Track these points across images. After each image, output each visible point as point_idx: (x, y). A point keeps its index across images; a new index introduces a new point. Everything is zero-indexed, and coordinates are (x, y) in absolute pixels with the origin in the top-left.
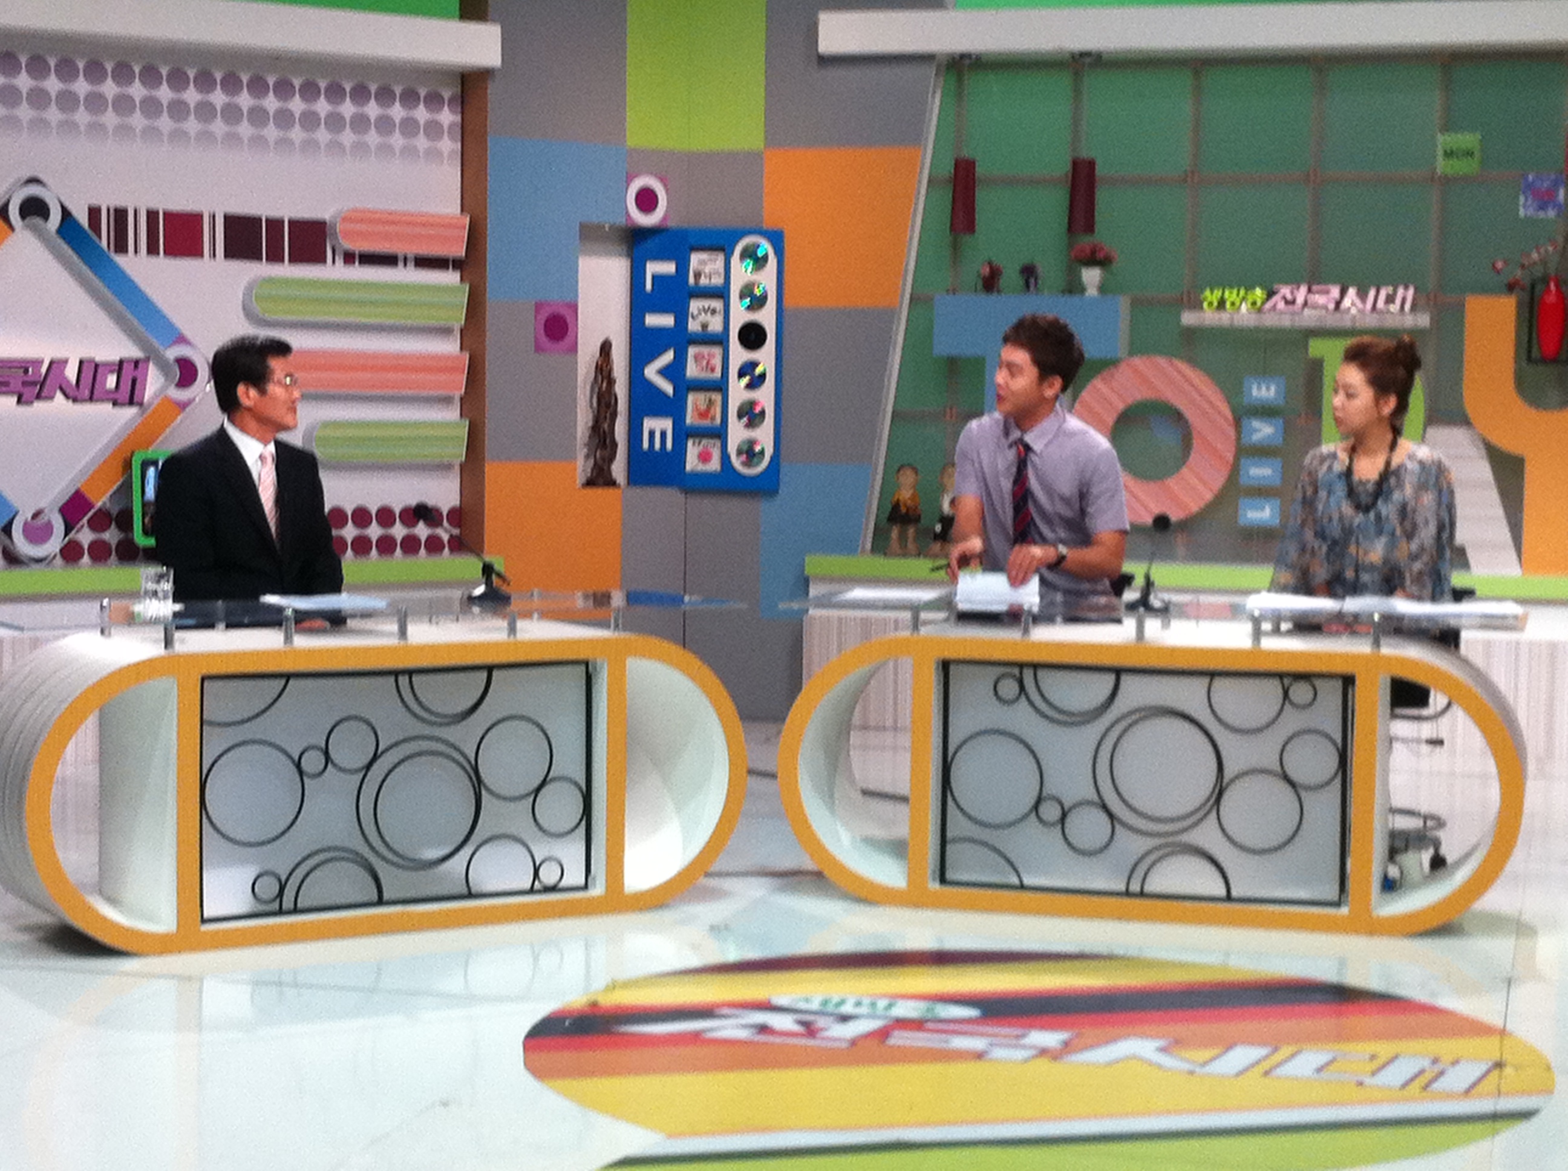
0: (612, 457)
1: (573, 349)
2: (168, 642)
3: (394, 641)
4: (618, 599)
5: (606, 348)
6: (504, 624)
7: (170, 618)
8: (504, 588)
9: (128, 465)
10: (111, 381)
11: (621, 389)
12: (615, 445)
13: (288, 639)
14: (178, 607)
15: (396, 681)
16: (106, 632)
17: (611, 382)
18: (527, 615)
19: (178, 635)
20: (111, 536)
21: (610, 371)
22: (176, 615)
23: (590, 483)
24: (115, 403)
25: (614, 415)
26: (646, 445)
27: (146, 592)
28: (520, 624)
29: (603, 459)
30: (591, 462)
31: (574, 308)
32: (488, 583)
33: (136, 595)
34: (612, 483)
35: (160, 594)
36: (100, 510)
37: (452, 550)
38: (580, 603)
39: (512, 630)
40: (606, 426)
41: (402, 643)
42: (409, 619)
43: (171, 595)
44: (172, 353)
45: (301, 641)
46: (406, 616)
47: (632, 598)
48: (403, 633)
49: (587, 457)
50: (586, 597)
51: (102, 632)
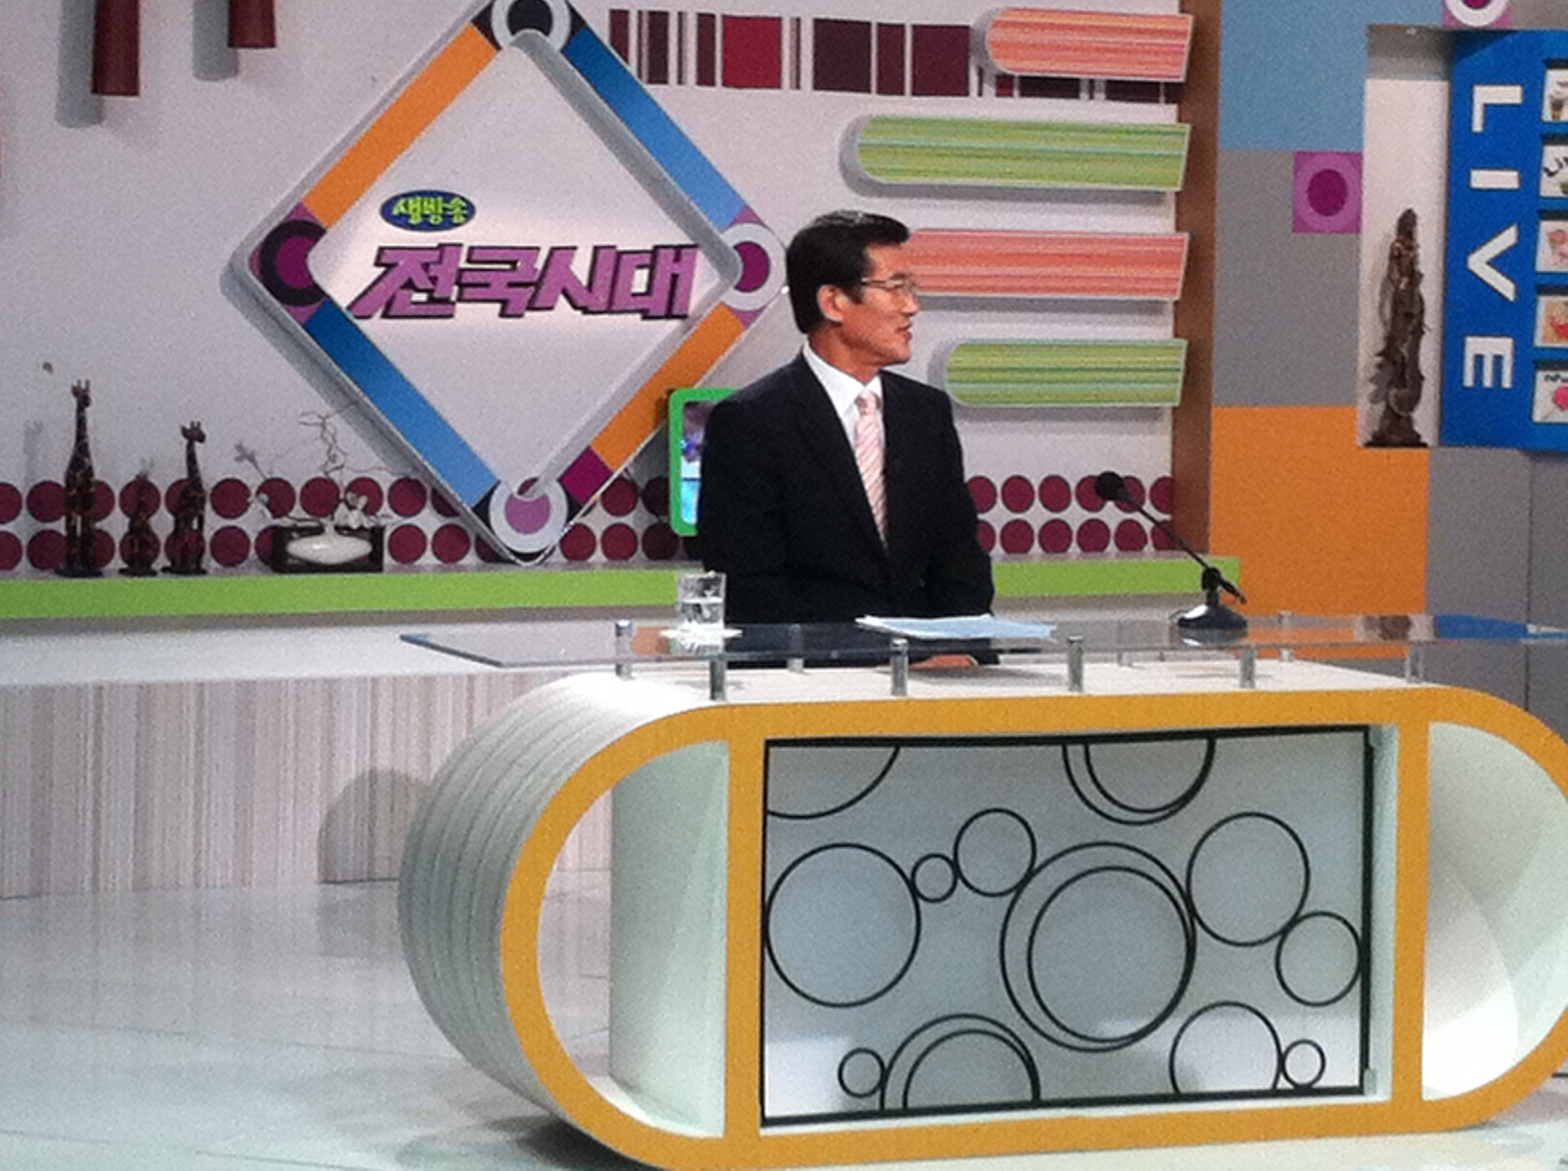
0: (1413, 400)
1: (1355, 226)
2: (716, 687)
3: (1063, 691)
4: (1421, 629)
5: (1407, 224)
6: (1234, 665)
7: (720, 651)
8: (1236, 609)
9: (662, 410)
10: (640, 280)
11: (1431, 291)
12: (1419, 379)
13: (899, 685)
14: (733, 633)
15: (1065, 752)
16: (624, 669)
17: (1415, 278)
18: (1272, 652)
19: (731, 675)
20: (636, 520)
21: (1413, 261)
22: (731, 644)
23: (1378, 441)
24: (646, 316)
25: (1419, 332)
26: (1469, 381)
27: (685, 607)
28: (1261, 666)
29: (1400, 402)
30: (1380, 408)
31: (1356, 159)
32: (1212, 601)
33: (668, 612)
34: (1415, 442)
35: (707, 613)
36: (620, 478)
37: (1158, 547)
38: (1359, 633)
39: (1248, 675)
40: (1404, 350)
41: (1076, 694)
42: (1085, 656)
43: (721, 613)
44: (732, 237)
45: (919, 689)
46: (1080, 651)
47: (1444, 627)
48: (1076, 678)
49: (1374, 400)
50: (1369, 622)
51: (618, 670)
